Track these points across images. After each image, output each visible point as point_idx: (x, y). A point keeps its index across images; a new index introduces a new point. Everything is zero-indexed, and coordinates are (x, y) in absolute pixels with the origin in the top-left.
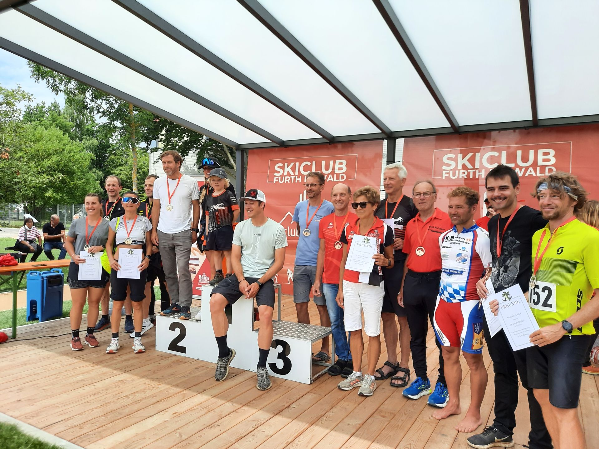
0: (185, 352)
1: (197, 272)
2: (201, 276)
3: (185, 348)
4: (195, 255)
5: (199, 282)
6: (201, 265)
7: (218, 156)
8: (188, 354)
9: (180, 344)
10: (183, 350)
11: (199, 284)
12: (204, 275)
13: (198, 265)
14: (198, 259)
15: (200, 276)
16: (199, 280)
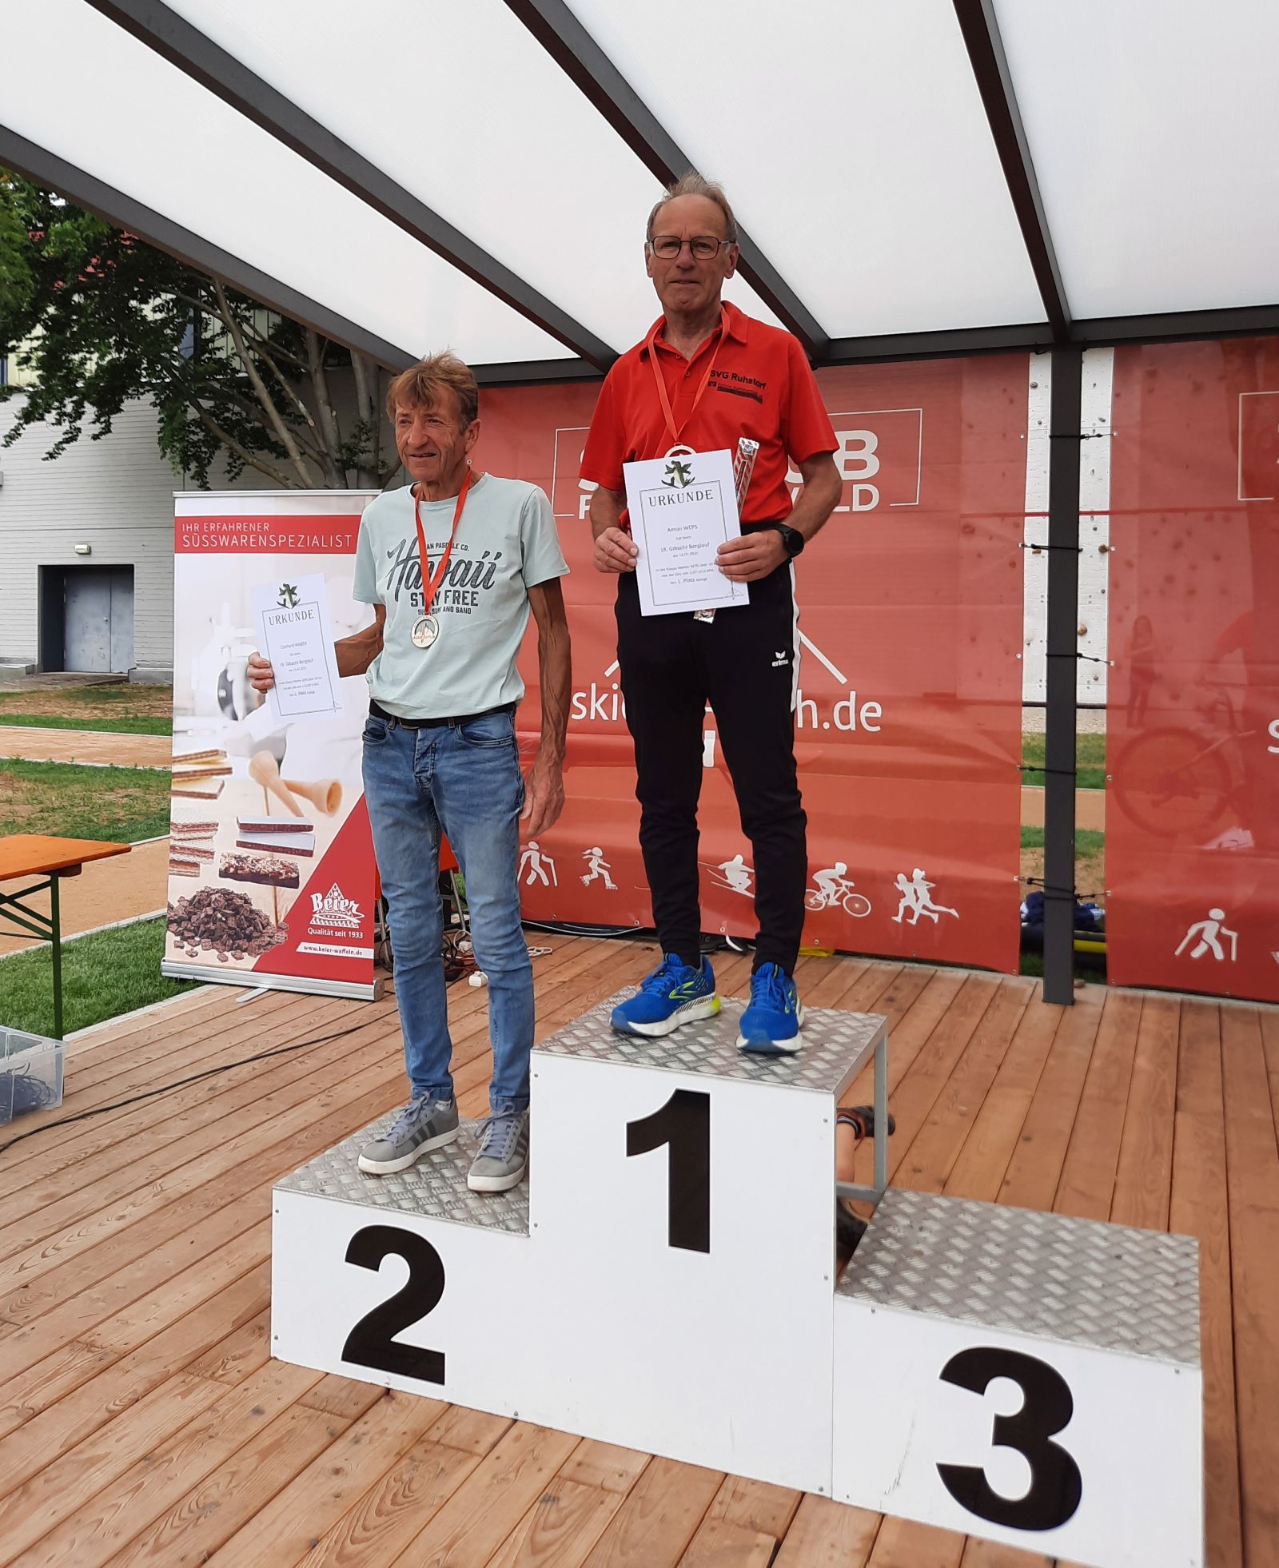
0: (438, 1376)
1: (303, 883)
2: (320, 896)
3: (440, 1358)
4: (298, 813)
5: (313, 922)
6: (320, 853)
7: (226, 415)
8: (455, 1389)
9: (407, 1337)
10: (429, 1366)
11: (312, 932)
12: (335, 891)
13: (309, 853)
14: (310, 828)
15: (316, 898)
16: (311, 912)
